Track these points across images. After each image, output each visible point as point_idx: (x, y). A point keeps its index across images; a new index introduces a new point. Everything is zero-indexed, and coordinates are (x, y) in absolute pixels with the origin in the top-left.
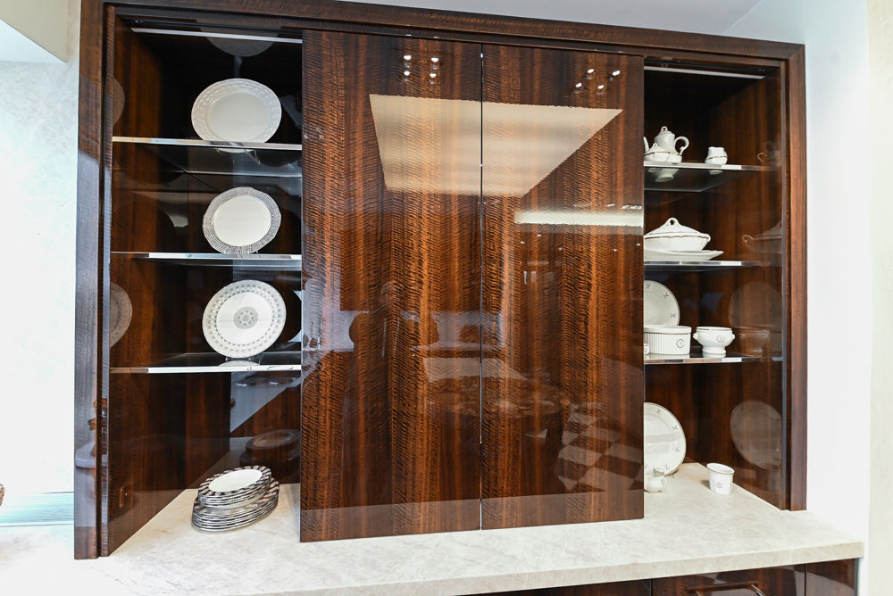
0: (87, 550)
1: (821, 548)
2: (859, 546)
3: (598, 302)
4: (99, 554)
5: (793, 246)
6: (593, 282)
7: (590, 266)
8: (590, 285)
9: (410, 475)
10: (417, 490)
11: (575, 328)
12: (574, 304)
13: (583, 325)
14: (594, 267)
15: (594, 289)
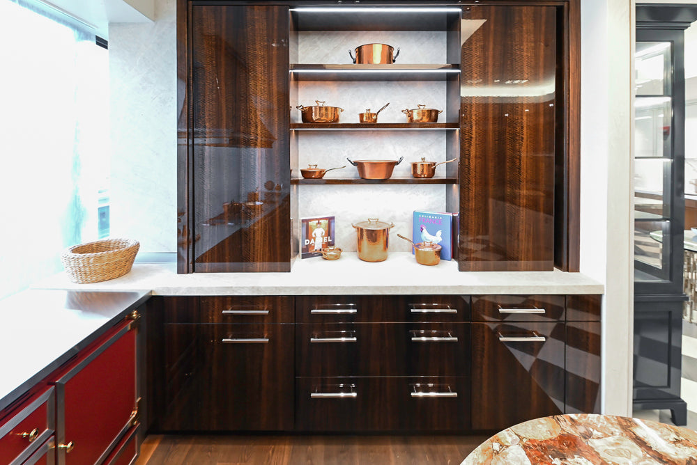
0: (183, 270)
1: (575, 286)
2: (601, 287)
3: (527, 147)
4: (188, 272)
5: (571, 114)
6: (525, 137)
7: (522, 128)
8: (523, 138)
9: (252, 241)
10: (256, 249)
11: (513, 162)
12: (514, 150)
13: (518, 161)
14: (525, 128)
15: (525, 140)
